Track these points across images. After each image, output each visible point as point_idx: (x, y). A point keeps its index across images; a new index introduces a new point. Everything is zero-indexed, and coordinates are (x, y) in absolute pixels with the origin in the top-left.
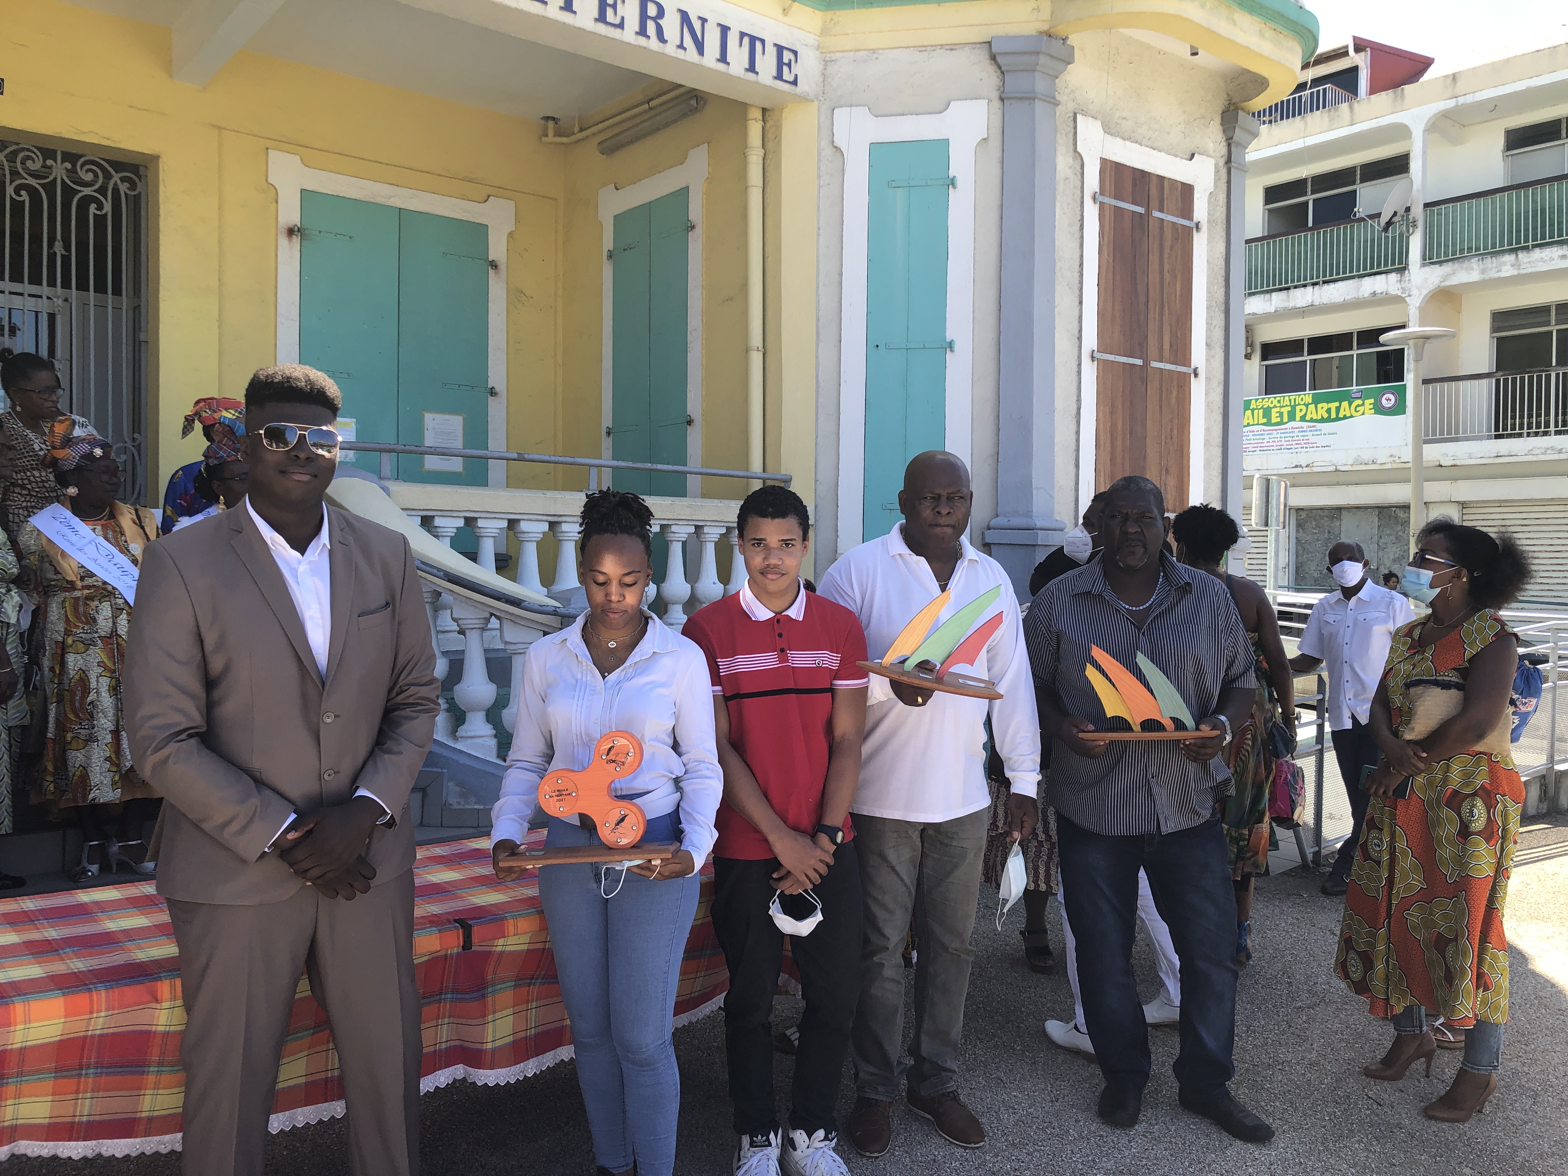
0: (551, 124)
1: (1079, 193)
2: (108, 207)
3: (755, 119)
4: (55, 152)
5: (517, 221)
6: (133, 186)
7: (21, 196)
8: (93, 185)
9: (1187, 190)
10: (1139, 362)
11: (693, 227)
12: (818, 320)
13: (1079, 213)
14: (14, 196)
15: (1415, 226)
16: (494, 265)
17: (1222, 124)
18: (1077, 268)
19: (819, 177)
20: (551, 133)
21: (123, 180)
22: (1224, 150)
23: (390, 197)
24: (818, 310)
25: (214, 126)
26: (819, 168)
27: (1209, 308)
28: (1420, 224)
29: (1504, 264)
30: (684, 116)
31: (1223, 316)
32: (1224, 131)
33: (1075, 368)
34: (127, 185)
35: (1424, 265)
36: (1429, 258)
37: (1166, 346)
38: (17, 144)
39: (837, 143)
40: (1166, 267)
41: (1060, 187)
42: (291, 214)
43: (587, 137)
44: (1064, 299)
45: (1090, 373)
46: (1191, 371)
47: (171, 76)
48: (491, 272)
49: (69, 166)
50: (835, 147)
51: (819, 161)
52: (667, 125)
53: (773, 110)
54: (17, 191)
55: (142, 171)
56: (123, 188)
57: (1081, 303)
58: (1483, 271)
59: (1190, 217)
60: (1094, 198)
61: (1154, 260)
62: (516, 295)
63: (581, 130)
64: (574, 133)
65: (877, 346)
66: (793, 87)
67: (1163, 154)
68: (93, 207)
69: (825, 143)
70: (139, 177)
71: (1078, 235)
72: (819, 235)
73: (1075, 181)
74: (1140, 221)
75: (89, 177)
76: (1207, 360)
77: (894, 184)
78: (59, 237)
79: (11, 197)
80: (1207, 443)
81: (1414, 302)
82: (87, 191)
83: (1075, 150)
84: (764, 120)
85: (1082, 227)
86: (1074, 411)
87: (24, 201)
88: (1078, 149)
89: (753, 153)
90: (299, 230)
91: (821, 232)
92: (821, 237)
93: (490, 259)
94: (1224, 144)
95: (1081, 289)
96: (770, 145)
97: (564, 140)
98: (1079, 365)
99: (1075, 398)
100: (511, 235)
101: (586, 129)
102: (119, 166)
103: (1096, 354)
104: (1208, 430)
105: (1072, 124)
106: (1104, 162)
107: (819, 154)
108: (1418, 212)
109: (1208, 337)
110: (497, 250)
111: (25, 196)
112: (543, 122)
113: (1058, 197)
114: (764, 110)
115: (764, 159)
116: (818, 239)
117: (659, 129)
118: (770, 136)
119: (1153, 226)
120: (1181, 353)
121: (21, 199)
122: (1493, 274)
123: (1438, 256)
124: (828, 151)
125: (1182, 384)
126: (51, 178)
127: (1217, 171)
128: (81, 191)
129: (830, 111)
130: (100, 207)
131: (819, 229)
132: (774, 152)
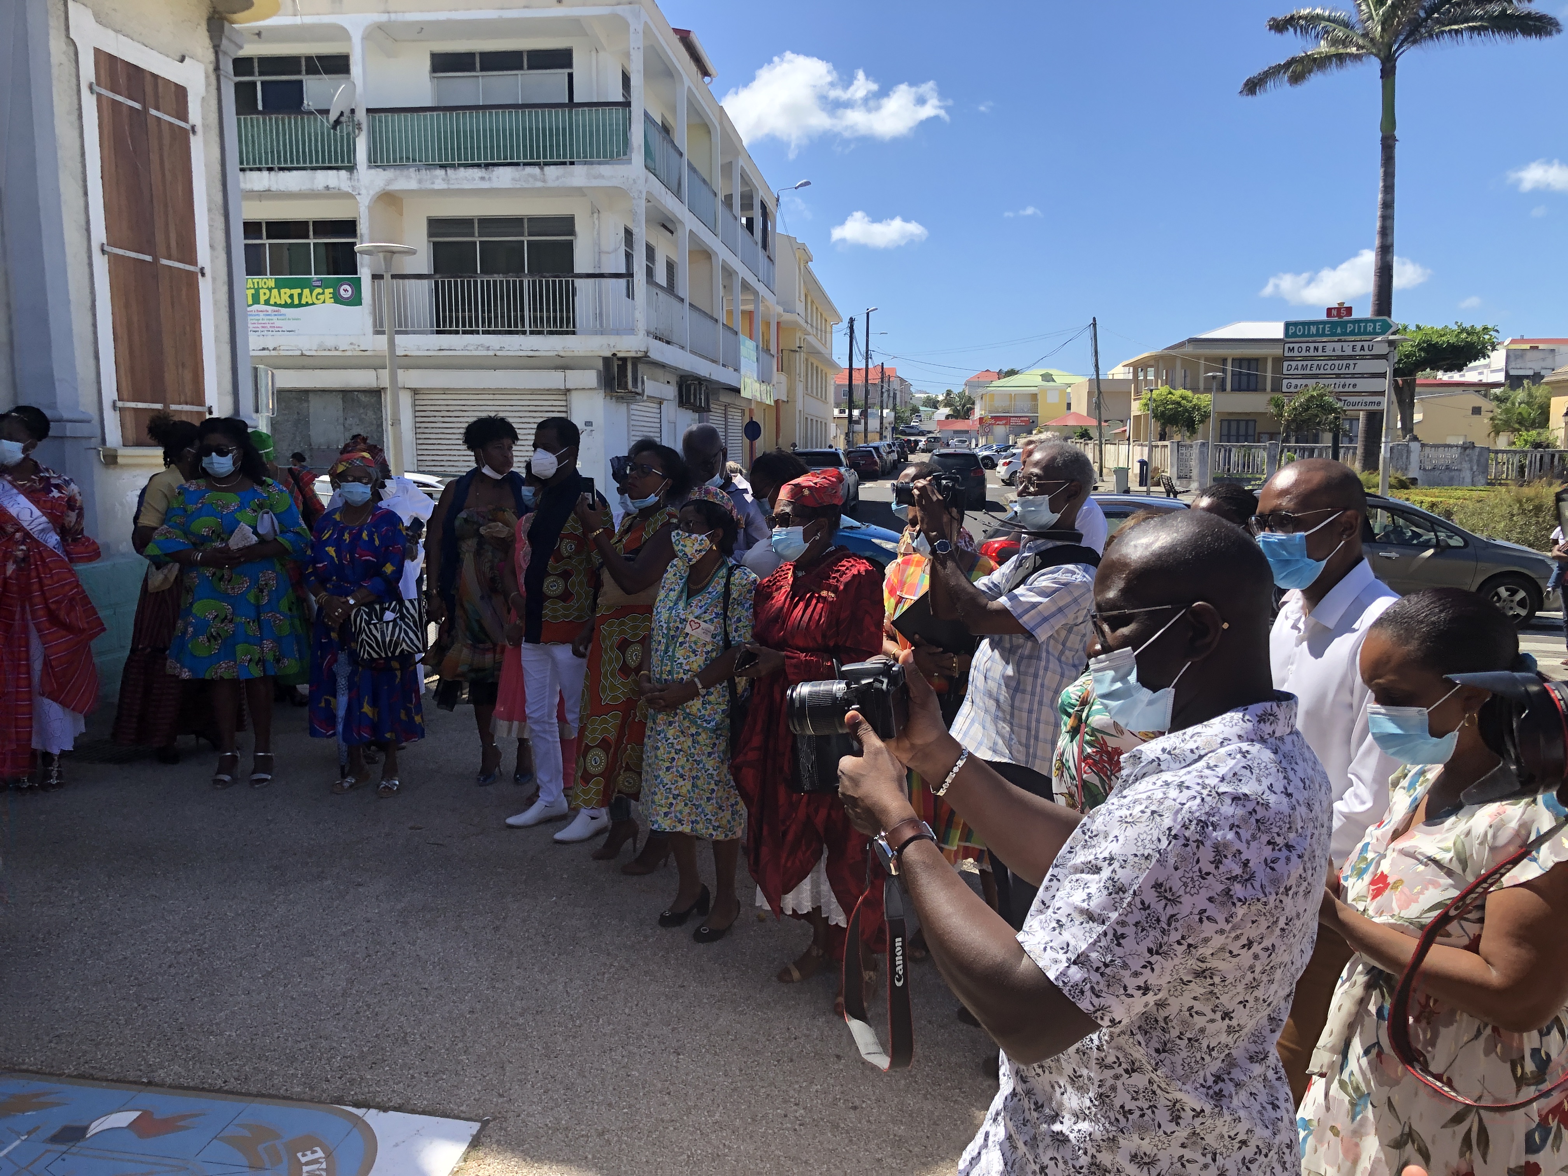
1: (74, 81)
9: (181, 92)
10: (148, 258)
13: (76, 102)
15: (360, 129)
17: (209, 31)
18: (78, 158)
22: (212, 57)
27: (210, 210)
28: (364, 126)
29: (436, 177)
31: (222, 219)
32: (211, 38)
33: (86, 260)
35: (370, 167)
36: (374, 161)
37: (173, 244)
40: (167, 166)
41: (55, 71)
44: (69, 189)
45: (101, 265)
46: (197, 270)
57: (86, 194)
58: (420, 181)
59: (185, 119)
60: (91, 88)
61: (154, 157)
67: (154, 53)
71: (76, 124)
73: (69, 67)
74: (139, 118)
76: (212, 261)
80: (217, 339)
81: (364, 201)
83: (68, 36)
85: (80, 117)
86: (88, 304)
88: (72, 36)
94: (211, 50)
95: (85, 180)
98: (90, 257)
99: (88, 290)
103: (106, 248)
104: (217, 327)
105: (62, 9)
106: (98, 53)
108: (361, 115)
109: (211, 238)
113: (55, 82)
119: (152, 125)
120: (188, 252)
122: (428, 185)
123: (382, 161)
125: (190, 282)
127: (207, 77)
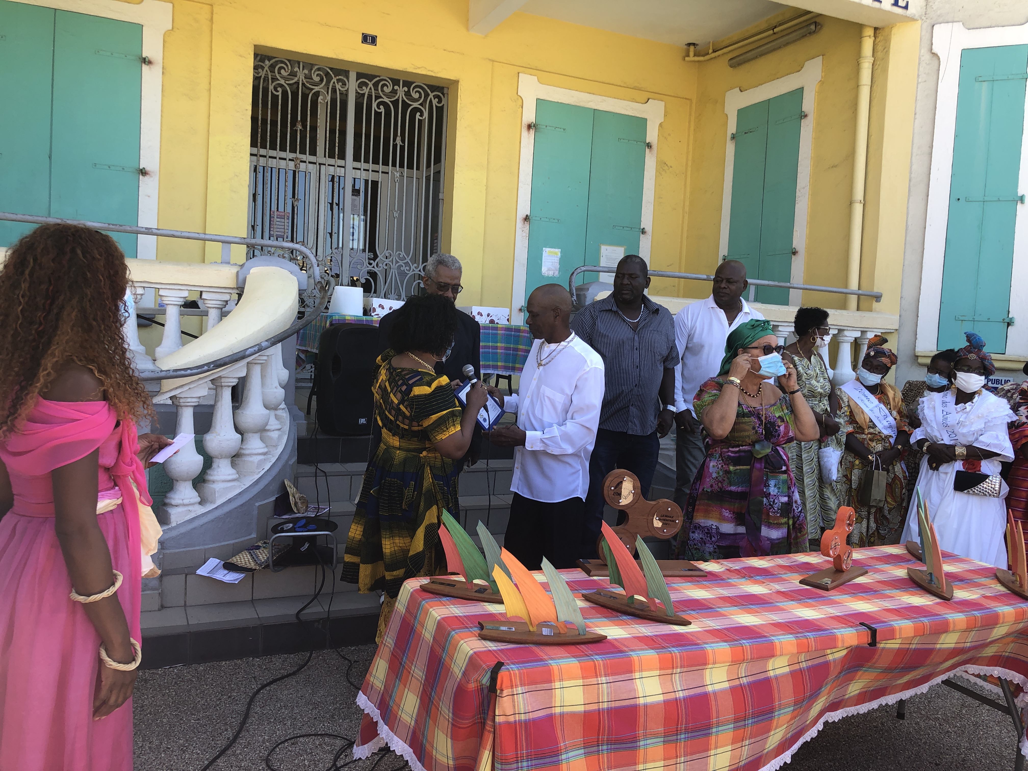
0: (692, 48)
2: (426, 115)
3: (870, 36)
4: (399, 80)
5: (665, 116)
6: (440, 101)
7: (380, 109)
8: (419, 101)
11: (806, 116)
12: (910, 180)
14: (377, 109)
16: (649, 146)
19: (918, 76)
20: (692, 54)
21: (435, 97)
23: (589, 102)
24: (911, 173)
25: (490, 60)
26: (919, 70)
30: (804, 36)
34: (437, 100)
38: (379, 76)
39: (935, 50)
42: (530, 116)
43: (719, 56)
47: (468, 29)
48: (647, 150)
49: (406, 89)
50: (933, 53)
51: (919, 64)
52: (787, 44)
53: (883, 28)
54: (378, 106)
55: (445, 91)
56: (435, 102)
62: (662, 166)
63: (714, 51)
64: (708, 54)
65: (959, 199)
66: (904, 11)
68: (418, 114)
69: (924, 51)
70: (443, 94)
72: (915, 119)
75: (416, 96)
77: (980, 79)
78: (399, 134)
79: (375, 110)
82: (416, 105)
84: (875, 36)
87: (381, 112)
89: (866, 60)
90: (534, 126)
91: (917, 116)
92: (916, 120)
93: (647, 142)
96: (879, 55)
97: (701, 58)
100: (661, 125)
101: (718, 51)
102: (433, 88)
107: (920, 59)
110: (652, 135)
111: (382, 109)
112: (686, 47)
114: (876, 29)
115: (873, 65)
116: (914, 122)
117: (780, 47)
118: (879, 48)
121: (380, 111)
124: (927, 57)
126: (396, 97)
128: (411, 105)
129: (930, 27)
130: (421, 115)
131: (915, 114)
132: (883, 59)
